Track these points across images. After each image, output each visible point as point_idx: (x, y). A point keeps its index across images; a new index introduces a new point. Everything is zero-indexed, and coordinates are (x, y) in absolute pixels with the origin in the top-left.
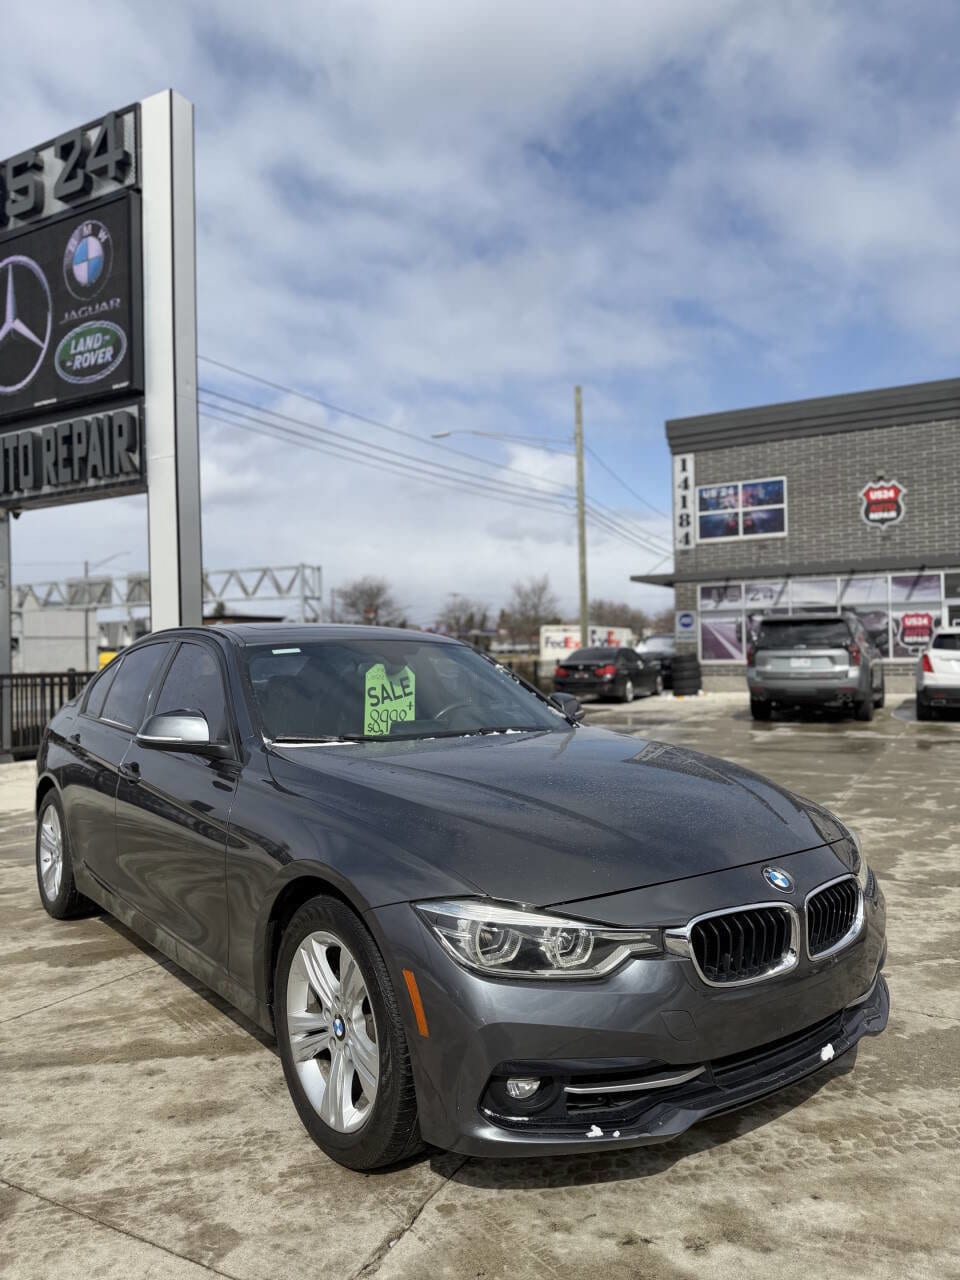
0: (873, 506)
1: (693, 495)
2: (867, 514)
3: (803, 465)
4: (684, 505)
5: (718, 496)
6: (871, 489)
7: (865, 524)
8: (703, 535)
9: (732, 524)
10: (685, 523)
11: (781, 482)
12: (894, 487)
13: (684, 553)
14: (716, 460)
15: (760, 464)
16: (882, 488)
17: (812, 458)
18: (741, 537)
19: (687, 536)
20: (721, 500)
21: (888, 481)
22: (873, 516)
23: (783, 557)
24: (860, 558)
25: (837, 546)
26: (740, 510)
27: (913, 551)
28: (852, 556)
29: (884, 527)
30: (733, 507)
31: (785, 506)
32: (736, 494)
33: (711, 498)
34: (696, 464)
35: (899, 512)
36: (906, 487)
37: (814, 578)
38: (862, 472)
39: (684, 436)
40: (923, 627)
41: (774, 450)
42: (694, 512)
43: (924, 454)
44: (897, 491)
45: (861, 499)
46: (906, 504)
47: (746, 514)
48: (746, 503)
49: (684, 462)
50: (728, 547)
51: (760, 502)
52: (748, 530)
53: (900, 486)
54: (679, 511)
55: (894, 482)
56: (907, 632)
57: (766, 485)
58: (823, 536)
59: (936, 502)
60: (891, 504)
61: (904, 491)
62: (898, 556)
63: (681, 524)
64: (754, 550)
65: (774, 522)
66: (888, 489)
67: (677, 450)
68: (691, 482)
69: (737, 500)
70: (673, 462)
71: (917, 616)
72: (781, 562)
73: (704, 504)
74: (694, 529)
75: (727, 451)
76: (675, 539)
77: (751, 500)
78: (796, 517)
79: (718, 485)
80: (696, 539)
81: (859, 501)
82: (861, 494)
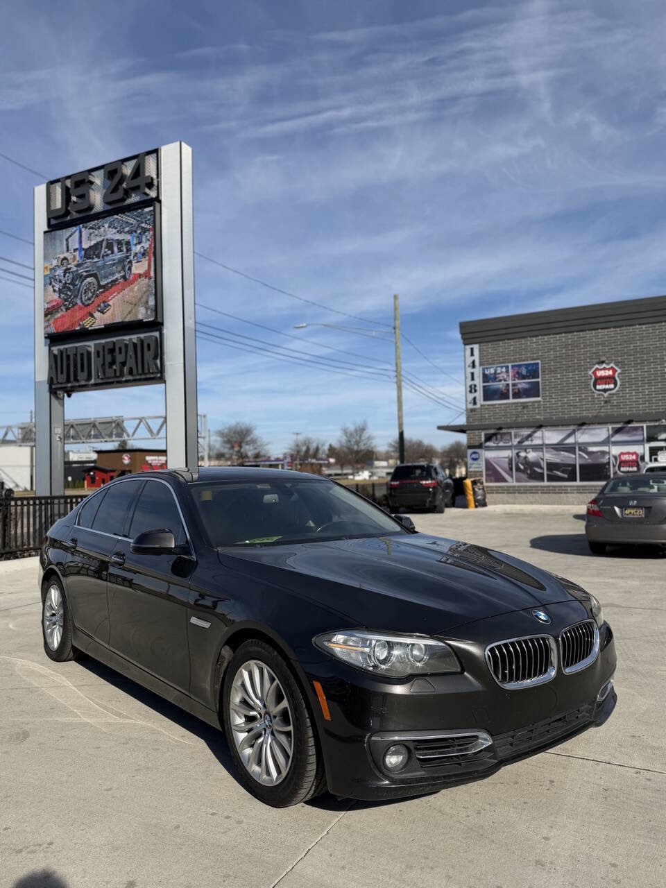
0: (599, 380)
1: (478, 371)
2: (595, 385)
3: (551, 352)
4: (473, 379)
5: (495, 373)
6: (597, 369)
7: (593, 392)
8: (486, 398)
9: (505, 391)
10: (473, 391)
11: (538, 363)
12: (612, 368)
13: (472, 410)
14: (494, 349)
15: (523, 352)
16: (604, 369)
17: (558, 349)
18: (511, 400)
19: (475, 399)
20: (498, 376)
21: (608, 364)
22: (598, 387)
23: (539, 414)
24: (589, 415)
25: (575, 406)
26: (510, 382)
27: (625, 411)
28: (585, 414)
29: (606, 395)
30: (505, 380)
31: (540, 380)
32: (507, 371)
33: (491, 374)
34: (480, 351)
35: (616, 386)
36: (620, 368)
37: (560, 428)
38: (591, 358)
39: (473, 333)
40: (632, 461)
41: (533, 343)
42: (479, 381)
43: (632, 346)
44: (614, 371)
45: (591, 376)
46: (620, 380)
47: (514, 385)
48: (514, 378)
49: (472, 349)
50: (503, 407)
51: (523, 377)
52: (516, 395)
53: (616, 368)
54: (470, 382)
55: (612, 365)
56: (623, 464)
57: (527, 366)
58: (565, 400)
59: (640, 379)
60: (610, 379)
61: (619, 371)
62: (615, 414)
63: (471, 392)
64: (520, 409)
65: (533, 391)
66: (609, 369)
67: (467, 342)
68: (477, 363)
69: (508, 376)
70: (465, 350)
71: (628, 453)
72: (537, 417)
73: (486, 378)
74: (479, 395)
75: (501, 343)
76: (466, 401)
77: (517, 376)
78: (547, 388)
79: (495, 366)
80: (480, 401)
81: (589, 377)
82: (590, 373)
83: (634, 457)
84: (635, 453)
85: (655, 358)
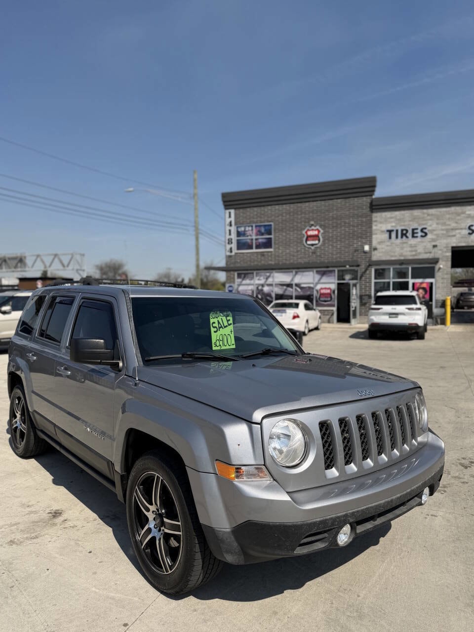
0: (309, 238)
1: (233, 229)
2: (307, 240)
3: (280, 217)
4: (230, 234)
5: (245, 231)
6: (308, 230)
7: (305, 246)
8: (238, 248)
9: (250, 244)
10: (230, 243)
11: (271, 225)
12: (318, 230)
13: (230, 257)
14: (243, 213)
15: (262, 216)
16: (313, 230)
17: (284, 215)
18: (254, 250)
19: (231, 249)
20: (246, 232)
21: (315, 226)
22: (309, 242)
23: (271, 260)
24: (303, 262)
25: (294, 256)
26: (254, 237)
27: (325, 260)
28: (300, 261)
29: (313, 248)
30: (251, 236)
31: (272, 236)
32: (252, 230)
33: (242, 231)
34: (236, 215)
35: (319, 240)
36: (322, 229)
37: (283, 271)
38: (305, 222)
39: (231, 201)
40: (328, 294)
41: (268, 210)
42: (234, 236)
43: (331, 214)
44: (319, 231)
45: (304, 235)
46: (323, 237)
47: (256, 239)
48: (257, 235)
49: (230, 213)
50: (249, 255)
51: (262, 234)
52: (258, 247)
53: (320, 229)
54: (228, 237)
55: (318, 227)
56: (322, 296)
57: (265, 226)
58: (288, 251)
59: (335, 237)
60: (316, 237)
61: (322, 231)
62: (318, 261)
63: (229, 243)
64: (259, 257)
65: (268, 244)
66: (315, 230)
67: (227, 207)
68: (233, 223)
69: (252, 233)
70: (225, 213)
71: (325, 288)
72: (270, 262)
73: (239, 234)
74: (234, 246)
75: (248, 209)
76: (226, 250)
77: (258, 233)
78: (277, 242)
79: (245, 225)
80: (235, 251)
81: (302, 236)
82: (304, 232)
83: (328, 291)
84: (329, 289)
85: (345, 223)
